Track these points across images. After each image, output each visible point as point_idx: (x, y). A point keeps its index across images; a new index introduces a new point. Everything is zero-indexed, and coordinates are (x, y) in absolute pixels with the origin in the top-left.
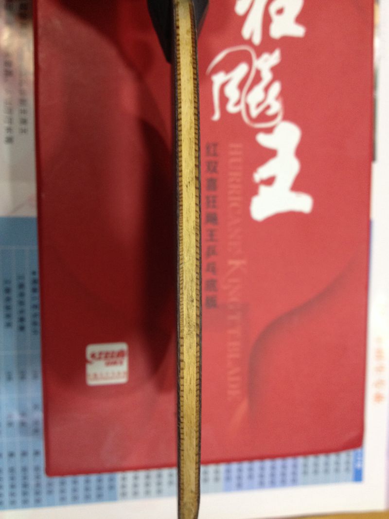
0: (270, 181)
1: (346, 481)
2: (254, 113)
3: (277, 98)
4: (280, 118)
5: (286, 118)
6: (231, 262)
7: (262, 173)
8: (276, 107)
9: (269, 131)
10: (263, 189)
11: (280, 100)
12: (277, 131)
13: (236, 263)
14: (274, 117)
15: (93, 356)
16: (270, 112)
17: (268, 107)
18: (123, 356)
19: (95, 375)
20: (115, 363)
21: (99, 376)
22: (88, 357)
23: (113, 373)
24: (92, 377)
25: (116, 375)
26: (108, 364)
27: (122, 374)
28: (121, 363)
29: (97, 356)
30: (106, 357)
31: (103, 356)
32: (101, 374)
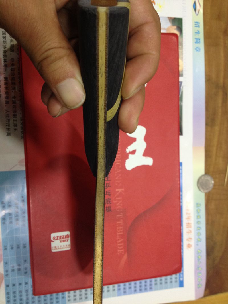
0: (133, 152)
1: (175, 287)
6: (117, 190)
13: (120, 190)
15: (54, 238)
18: (68, 237)
19: (55, 247)
20: (64, 241)
21: (57, 247)
22: (52, 239)
23: (64, 246)
24: (54, 248)
25: (65, 246)
26: (61, 242)
27: (68, 246)
28: (67, 241)
29: (56, 238)
30: (60, 238)
31: (59, 238)
32: (58, 246)
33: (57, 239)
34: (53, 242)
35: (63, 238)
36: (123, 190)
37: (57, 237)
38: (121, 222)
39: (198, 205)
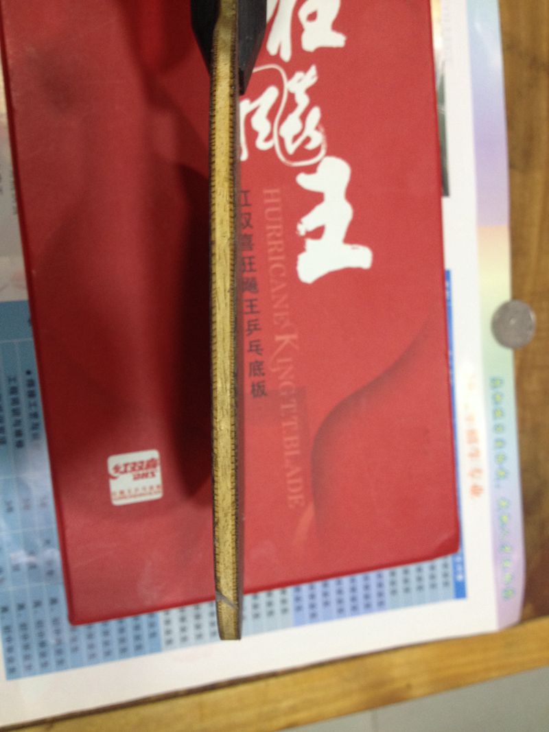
0: (318, 233)
1: (445, 598)
2: (291, 148)
3: (317, 128)
4: (323, 152)
5: (330, 153)
6: (278, 338)
7: (307, 224)
8: (317, 139)
9: (311, 170)
10: (310, 243)
11: (322, 129)
12: (320, 169)
13: (286, 338)
14: (316, 151)
15: (117, 469)
16: (311, 146)
17: (308, 140)
18: (154, 466)
19: (122, 492)
20: (145, 476)
21: (126, 493)
22: (111, 471)
23: (144, 488)
24: (118, 495)
25: (148, 490)
26: (136, 478)
27: (155, 489)
28: (153, 475)
29: (122, 469)
30: (133, 469)
31: (129, 468)
32: (129, 491)
33: (125, 471)
34: (114, 478)
35: (141, 468)
36: (295, 336)
37: (126, 465)
38: (293, 423)
39: (495, 383)
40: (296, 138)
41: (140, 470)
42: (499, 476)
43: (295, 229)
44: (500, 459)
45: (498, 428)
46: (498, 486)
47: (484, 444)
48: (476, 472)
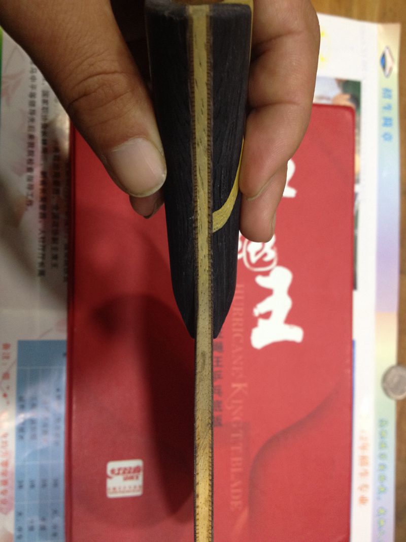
0: (267, 315)
2: (254, 259)
3: (272, 248)
4: (275, 263)
5: (280, 263)
6: (234, 385)
7: (260, 309)
8: (271, 254)
9: (266, 274)
10: (261, 322)
11: (275, 249)
12: (272, 274)
13: (238, 386)
14: (270, 263)
15: (113, 471)
16: (267, 259)
17: (265, 255)
18: (139, 471)
19: (114, 489)
20: (132, 478)
21: (117, 489)
22: (109, 472)
23: (130, 487)
24: (111, 490)
25: (132, 489)
26: (125, 479)
27: (138, 488)
28: (137, 478)
29: (116, 472)
30: (124, 473)
31: (121, 472)
32: (120, 488)
33: (118, 474)
34: (110, 478)
35: (129, 472)
37: (119, 469)
39: (382, 423)
40: (257, 253)
41: (128, 474)
42: (381, 491)
43: (251, 312)
44: (382, 478)
45: (382, 456)
46: (379, 499)
47: (371, 468)
48: (364, 487)
